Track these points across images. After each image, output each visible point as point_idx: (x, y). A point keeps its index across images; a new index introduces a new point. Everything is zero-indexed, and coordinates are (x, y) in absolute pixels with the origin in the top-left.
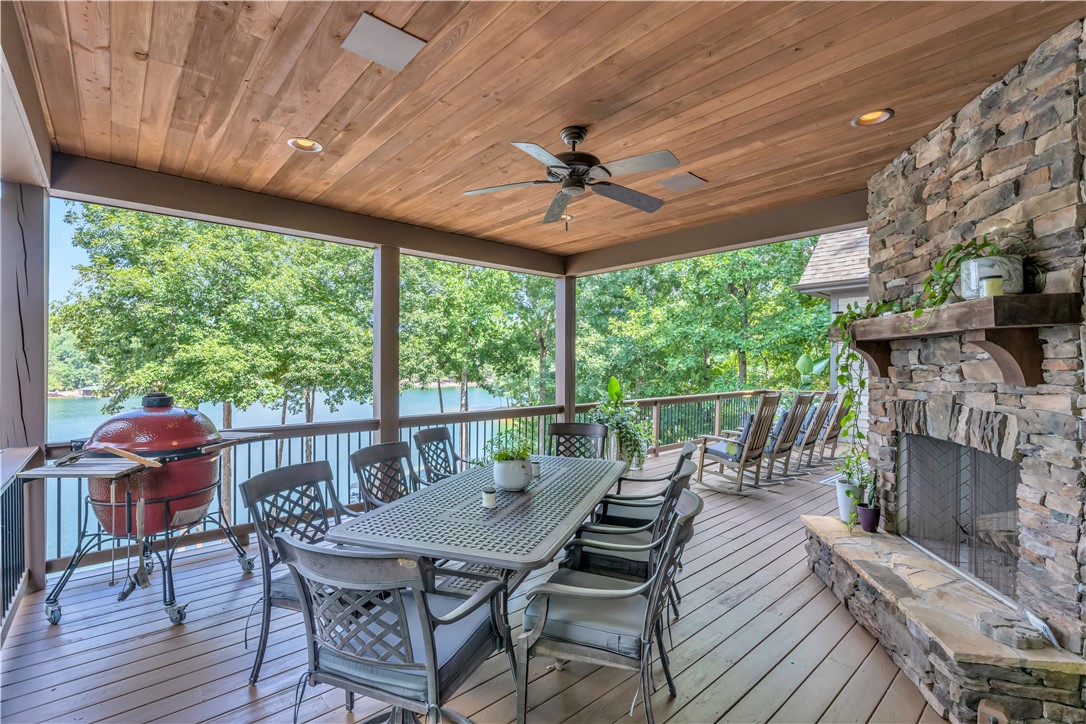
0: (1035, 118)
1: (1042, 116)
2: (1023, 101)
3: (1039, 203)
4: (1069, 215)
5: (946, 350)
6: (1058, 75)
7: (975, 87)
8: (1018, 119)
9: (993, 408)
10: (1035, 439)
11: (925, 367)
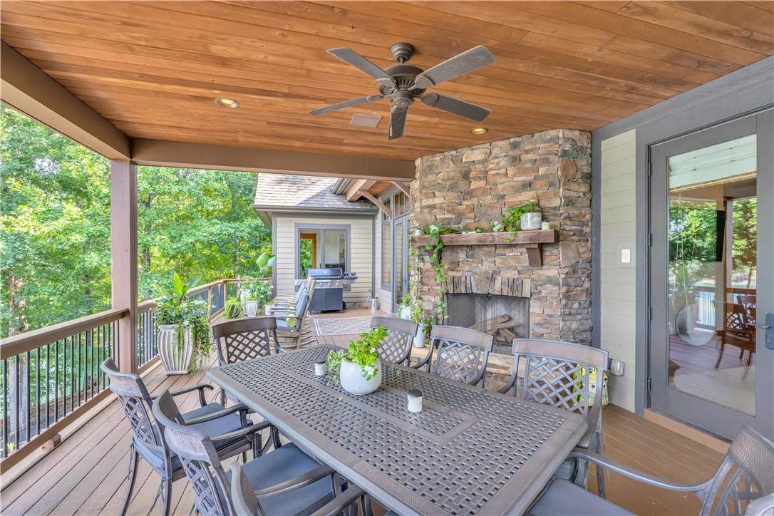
0: (540, 159)
1: (543, 159)
2: (531, 150)
3: (543, 193)
4: (557, 201)
5: (486, 251)
6: (551, 146)
7: (508, 135)
8: (530, 156)
9: (517, 276)
10: (539, 288)
11: (470, 260)
